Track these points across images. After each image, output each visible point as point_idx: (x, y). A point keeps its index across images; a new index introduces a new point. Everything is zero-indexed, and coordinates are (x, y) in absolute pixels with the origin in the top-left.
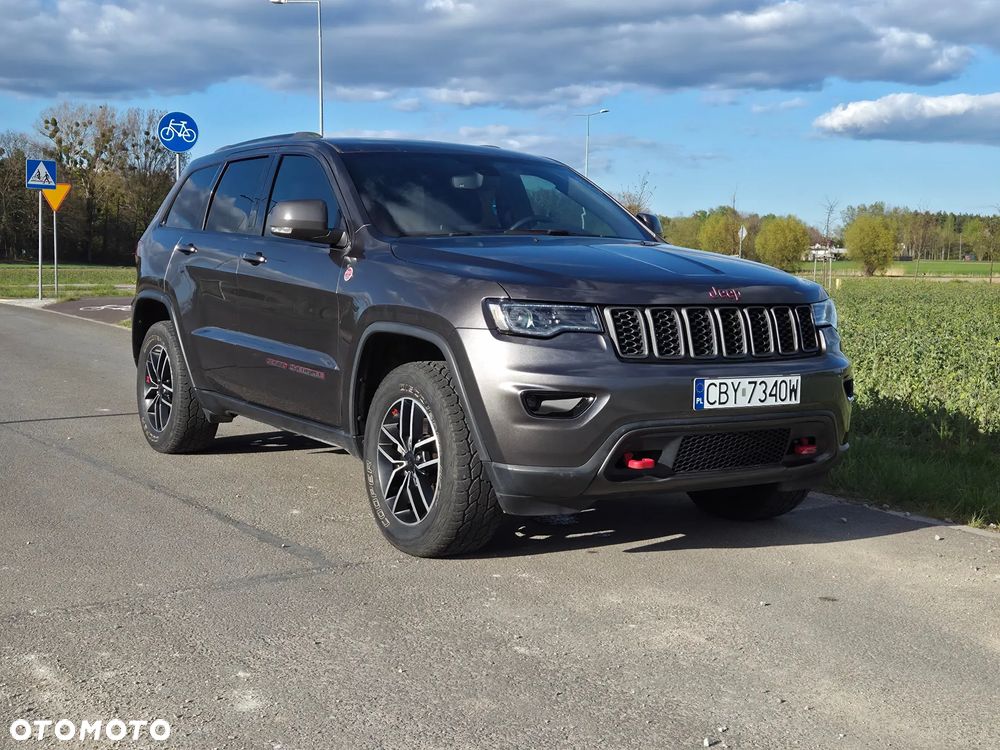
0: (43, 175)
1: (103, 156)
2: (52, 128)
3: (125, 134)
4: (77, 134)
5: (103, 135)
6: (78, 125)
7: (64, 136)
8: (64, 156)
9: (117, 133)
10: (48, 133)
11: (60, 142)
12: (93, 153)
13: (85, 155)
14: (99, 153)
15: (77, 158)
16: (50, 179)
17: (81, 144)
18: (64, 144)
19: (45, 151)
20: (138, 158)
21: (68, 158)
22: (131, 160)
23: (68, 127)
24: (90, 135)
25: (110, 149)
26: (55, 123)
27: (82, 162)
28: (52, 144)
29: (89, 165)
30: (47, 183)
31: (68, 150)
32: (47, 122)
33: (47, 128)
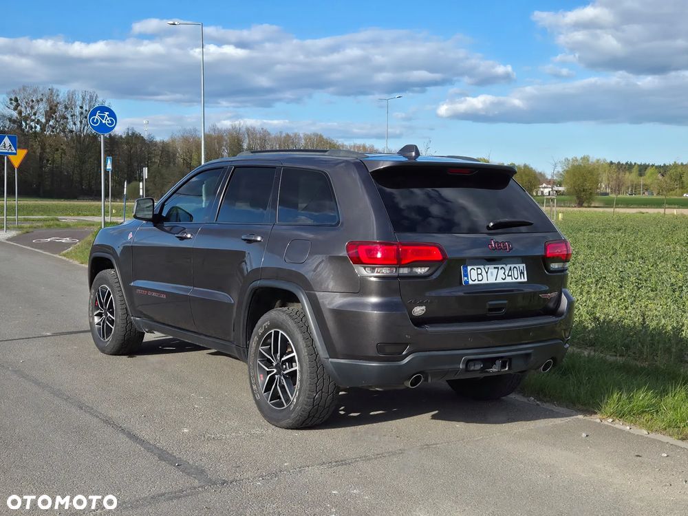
0: (7, 145)
1: (51, 123)
2: (15, 104)
3: (66, 108)
4: (32, 108)
5: (51, 109)
6: (33, 101)
7: (23, 109)
8: (23, 123)
9: (60, 107)
10: (12, 107)
11: (20, 113)
12: (43, 120)
13: (38, 122)
14: (48, 121)
15: (33, 124)
16: (13, 148)
17: (35, 114)
18: (23, 115)
19: (10, 120)
20: (75, 124)
21: (26, 124)
22: (71, 126)
23: (26, 103)
24: (42, 108)
25: (56, 118)
26: (16, 100)
27: (36, 127)
28: (15, 114)
29: (41, 129)
30: (10, 151)
31: (26, 119)
32: (11, 100)
33: (11, 103)
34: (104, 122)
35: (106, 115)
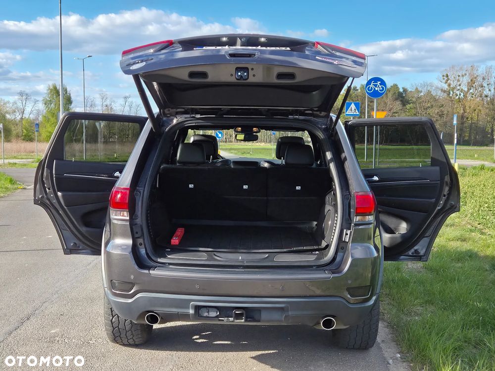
0: (353, 109)
1: (471, 91)
2: (446, 79)
3: (484, 79)
4: (458, 81)
5: (472, 81)
6: (459, 76)
7: (452, 82)
8: (451, 92)
9: (480, 79)
10: (444, 81)
11: (449, 85)
12: (466, 89)
13: (462, 91)
14: (469, 89)
15: (458, 93)
16: (357, 111)
17: (460, 85)
18: (451, 86)
19: (442, 90)
20: (490, 90)
21: (453, 93)
22: (486, 92)
23: (454, 78)
24: (466, 80)
25: (475, 87)
26: (447, 76)
27: (460, 95)
28: (446, 87)
29: (464, 96)
30: (355, 113)
31: (453, 89)
32: (443, 76)
33: (444, 79)
34: (376, 89)
35: (379, 84)
